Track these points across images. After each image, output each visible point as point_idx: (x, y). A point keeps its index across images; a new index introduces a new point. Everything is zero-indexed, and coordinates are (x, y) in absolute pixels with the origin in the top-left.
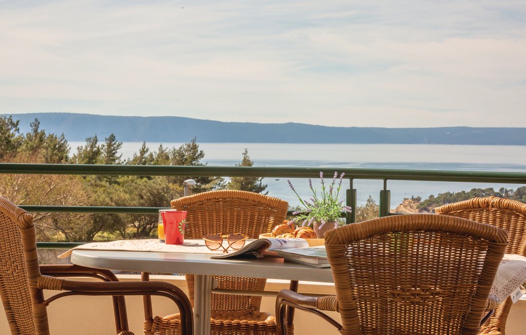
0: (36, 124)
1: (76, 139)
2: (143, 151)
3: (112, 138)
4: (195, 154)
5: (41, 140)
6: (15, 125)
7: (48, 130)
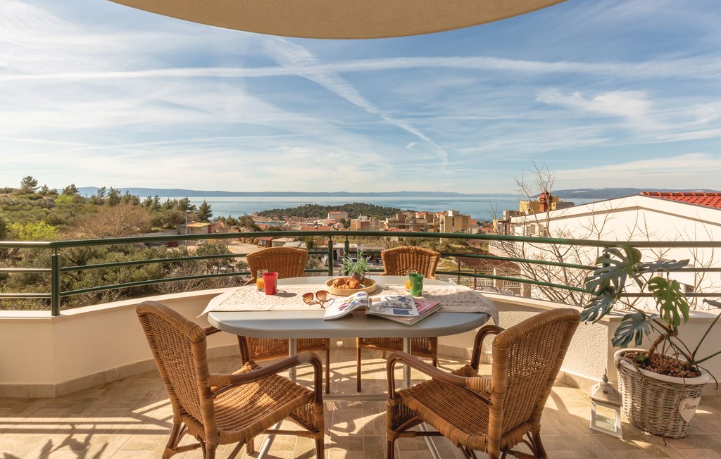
0: (128, 192)
1: (144, 196)
2: (168, 201)
3: (157, 196)
4: (187, 201)
5: (130, 197)
6: (119, 192)
7: (132, 194)
